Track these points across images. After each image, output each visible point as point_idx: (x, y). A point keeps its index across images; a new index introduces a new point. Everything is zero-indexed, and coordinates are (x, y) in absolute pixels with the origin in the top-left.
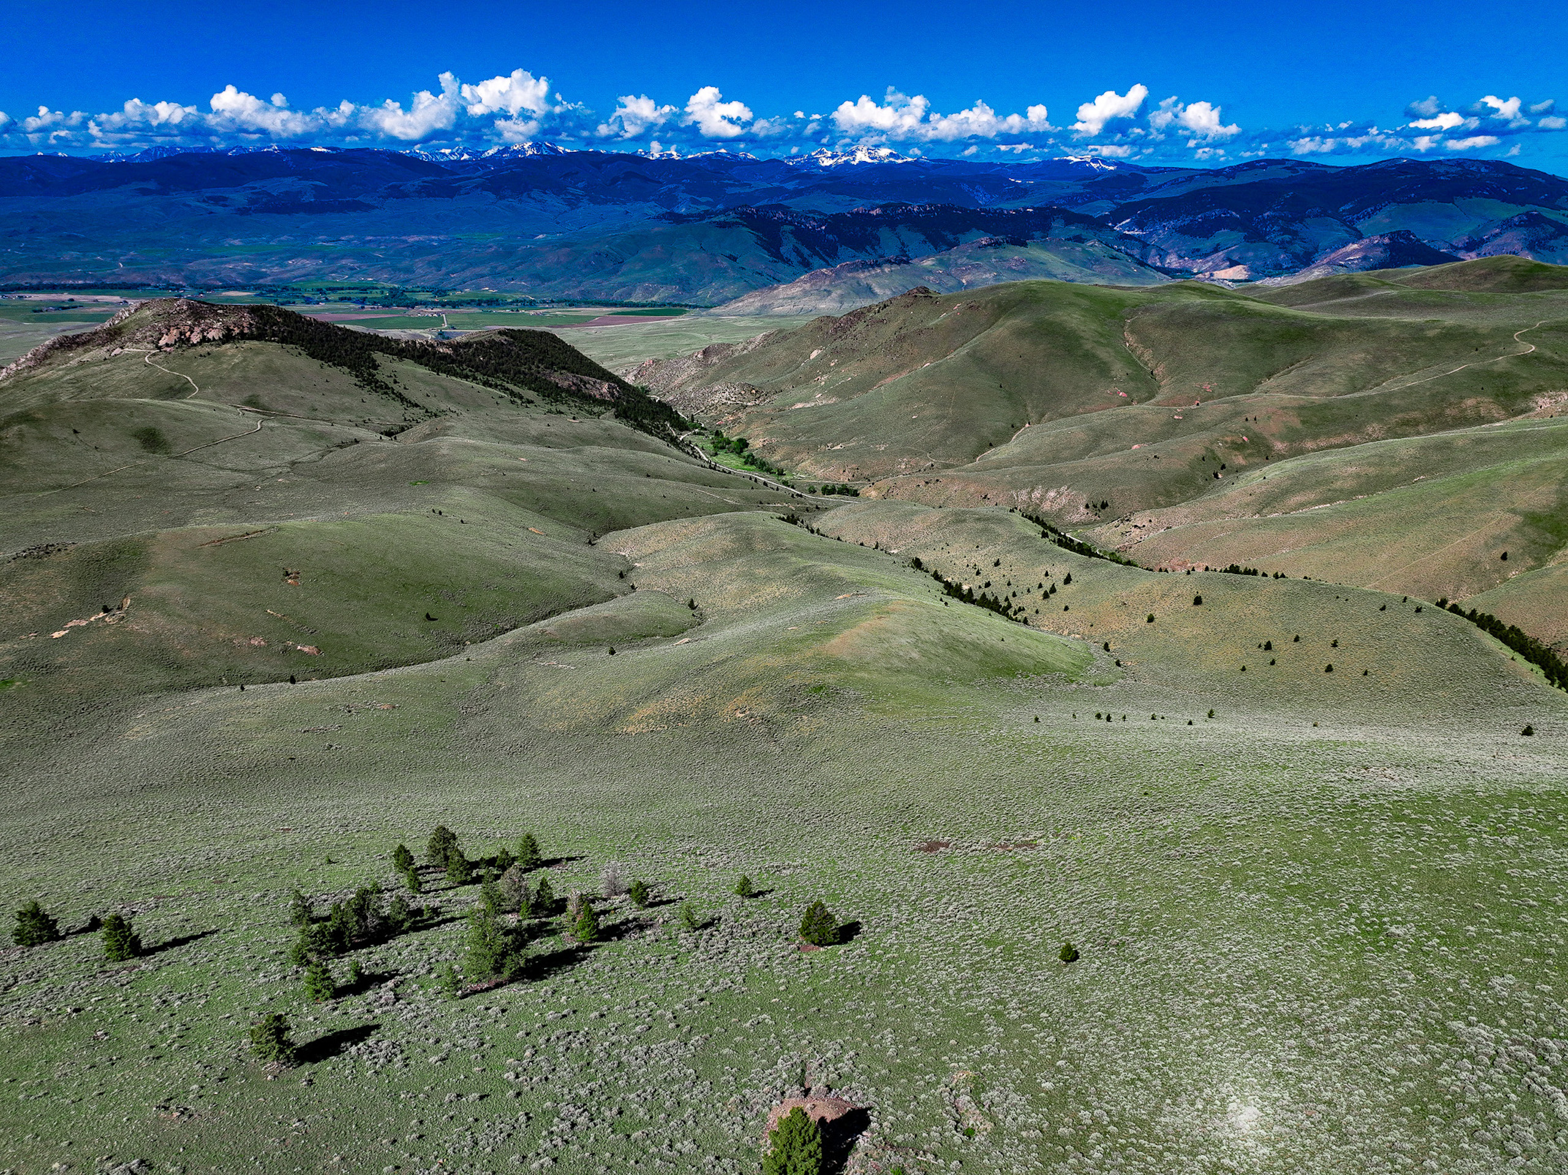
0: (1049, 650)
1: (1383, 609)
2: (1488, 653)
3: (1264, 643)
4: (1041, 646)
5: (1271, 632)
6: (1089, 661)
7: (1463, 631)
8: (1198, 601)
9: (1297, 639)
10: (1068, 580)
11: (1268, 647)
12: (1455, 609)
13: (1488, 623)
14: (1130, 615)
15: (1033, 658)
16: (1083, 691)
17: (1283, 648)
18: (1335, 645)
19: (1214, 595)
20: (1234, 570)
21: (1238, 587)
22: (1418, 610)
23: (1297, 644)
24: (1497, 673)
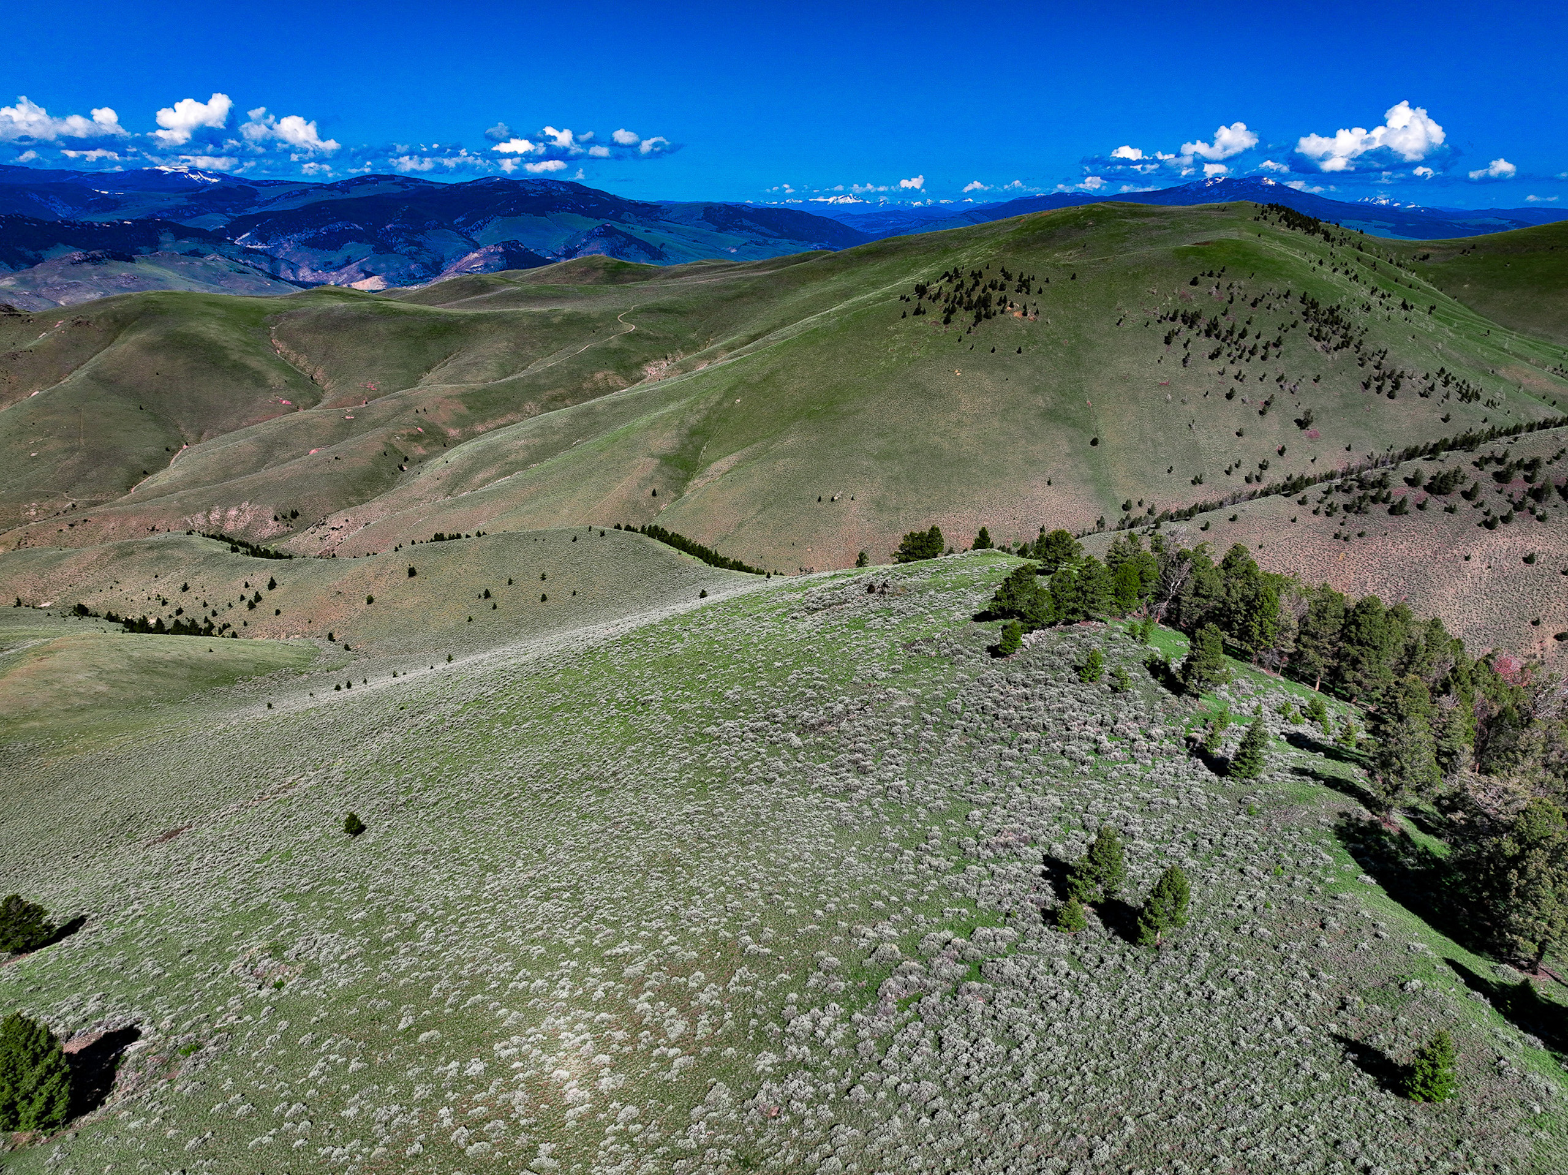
0: (269, 650)
1: (575, 540)
2: (661, 554)
3: (482, 593)
4: (258, 649)
5: (485, 583)
6: (315, 653)
7: (639, 541)
8: (412, 573)
9: (510, 582)
10: (272, 585)
11: (487, 595)
12: (628, 528)
13: (655, 533)
14: (347, 602)
15: (252, 661)
16: (316, 679)
17: (500, 592)
18: (543, 579)
19: (426, 564)
20: (439, 537)
21: (447, 551)
22: (602, 534)
23: (511, 587)
24: (672, 566)
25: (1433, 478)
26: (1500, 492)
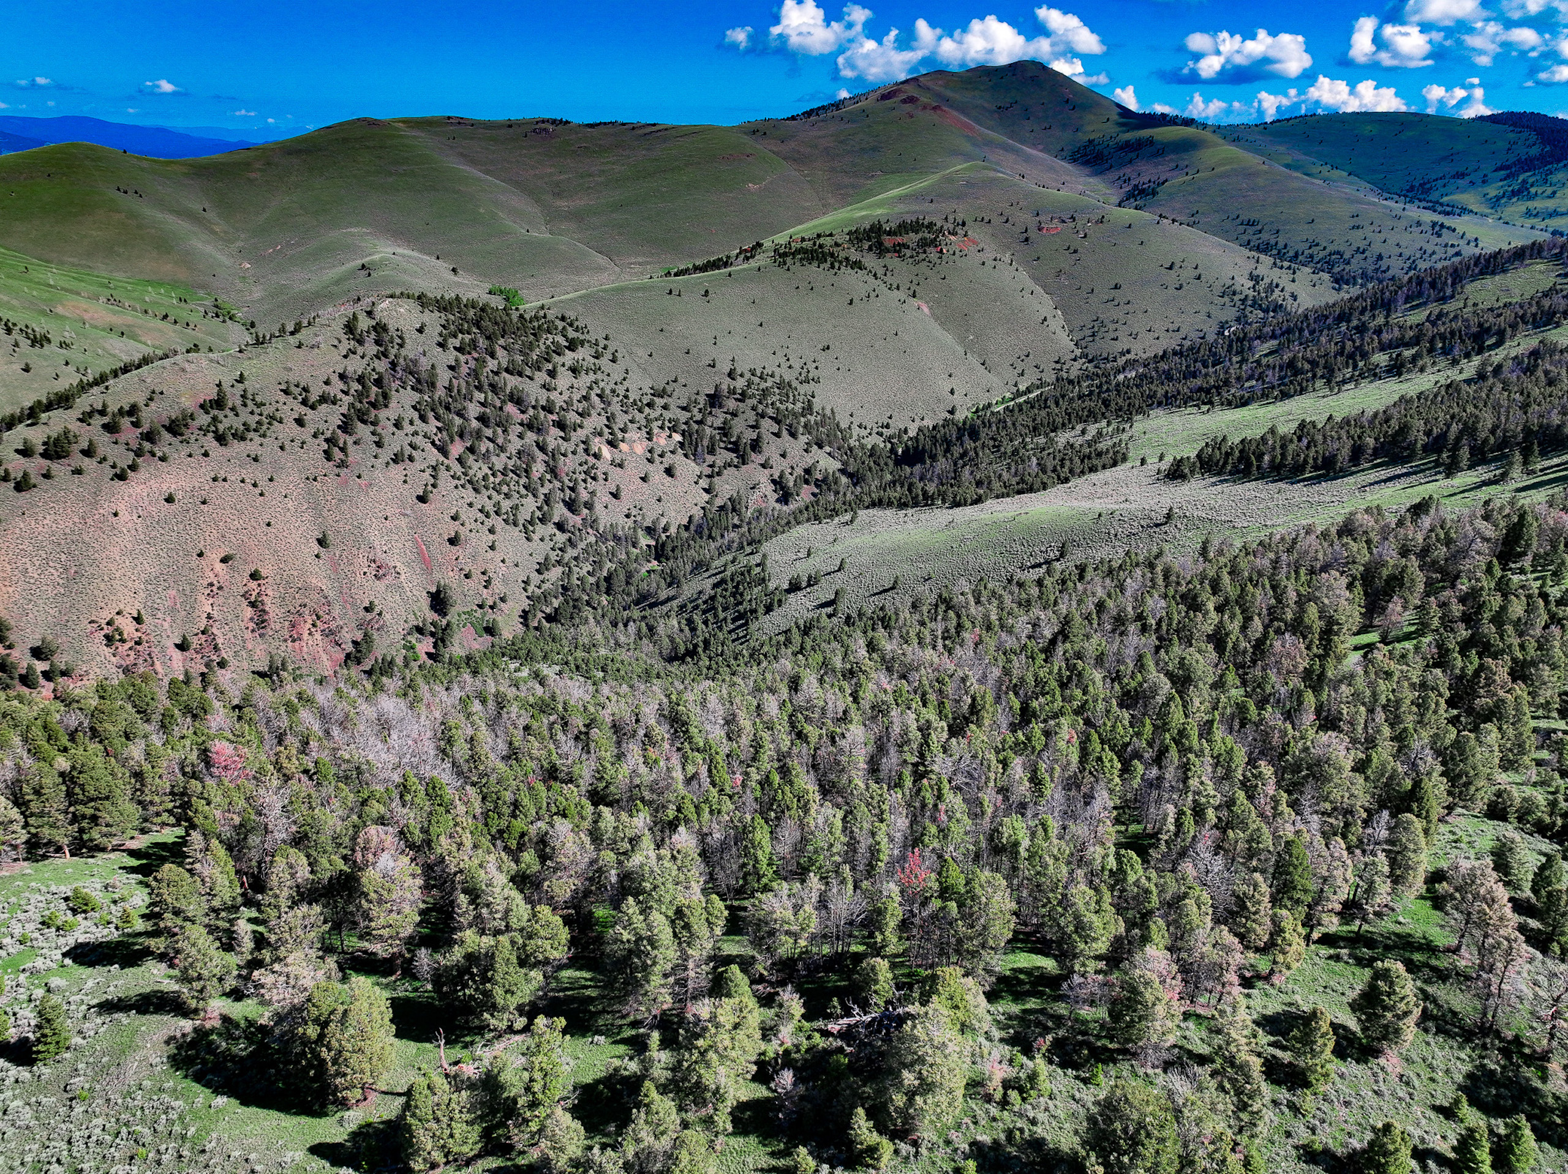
25: (45, 444)
26: (116, 443)
